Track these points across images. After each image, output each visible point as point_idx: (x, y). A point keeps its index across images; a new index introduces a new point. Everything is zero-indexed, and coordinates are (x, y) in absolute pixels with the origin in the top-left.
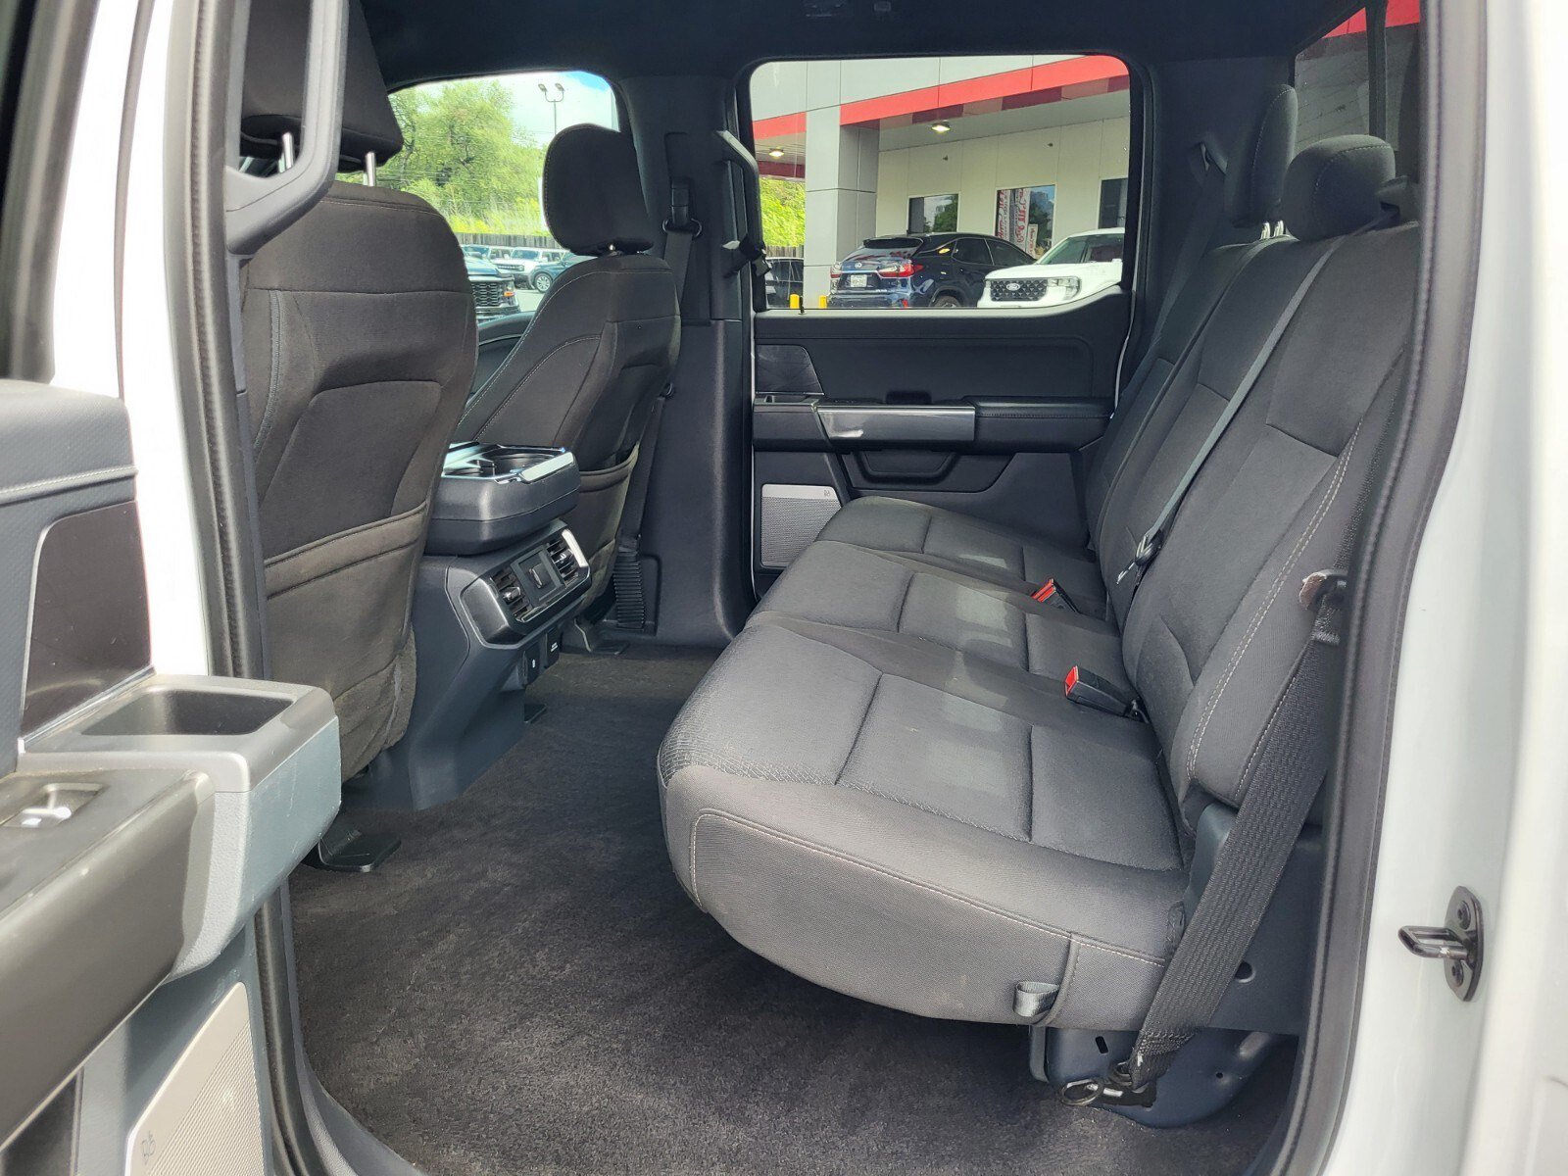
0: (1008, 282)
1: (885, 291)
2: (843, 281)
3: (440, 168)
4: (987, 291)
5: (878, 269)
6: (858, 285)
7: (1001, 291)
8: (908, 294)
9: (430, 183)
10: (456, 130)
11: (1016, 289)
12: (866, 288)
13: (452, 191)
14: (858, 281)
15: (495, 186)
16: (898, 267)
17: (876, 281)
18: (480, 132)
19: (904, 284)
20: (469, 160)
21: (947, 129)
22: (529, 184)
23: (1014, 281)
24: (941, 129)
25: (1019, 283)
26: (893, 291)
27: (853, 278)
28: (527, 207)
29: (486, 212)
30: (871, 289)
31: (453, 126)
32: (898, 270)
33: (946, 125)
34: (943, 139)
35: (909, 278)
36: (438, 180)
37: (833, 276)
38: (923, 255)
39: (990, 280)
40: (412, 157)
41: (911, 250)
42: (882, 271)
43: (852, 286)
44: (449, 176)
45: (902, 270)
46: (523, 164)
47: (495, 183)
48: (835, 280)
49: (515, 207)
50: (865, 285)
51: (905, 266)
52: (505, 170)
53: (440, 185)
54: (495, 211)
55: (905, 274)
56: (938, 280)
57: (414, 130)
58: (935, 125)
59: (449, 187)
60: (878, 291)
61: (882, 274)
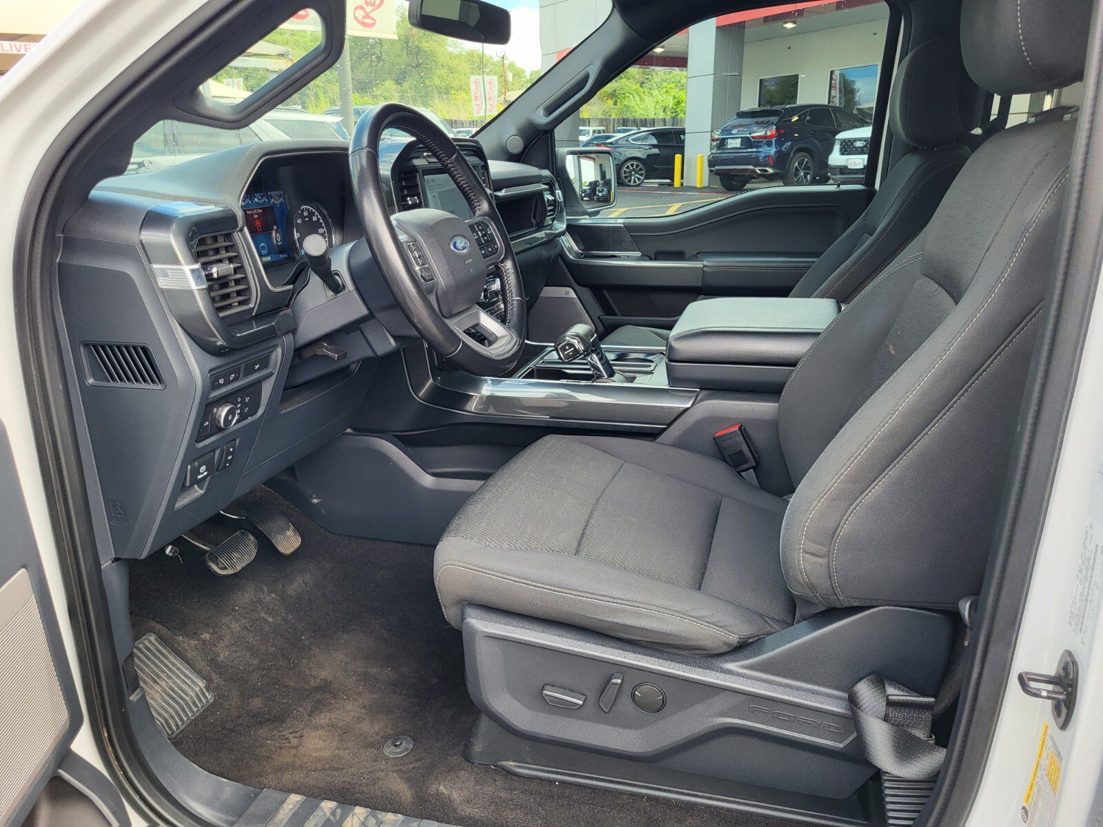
0: (855, 140)
1: (755, 150)
2: (722, 143)
3: (399, 72)
4: (837, 148)
5: (750, 134)
6: (733, 146)
7: (849, 147)
8: (773, 152)
9: (392, 82)
10: (410, 44)
11: (861, 145)
12: (740, 148)
13: (408, 88)
14: (734, 143)
15: (436, 83)
16: (766, 132)
17: (747, 143)
18: (426, 45)
19: (769, 144)
20: (418, 65)
21: (794, 25)
22: (460, 80)
23: (860, 140)
24: (789, 26)
25: (865, 141)
26: (761, 150)
27: (730, 141)
28: (459, 97)
29: (430, 103)
30: (744, 149)
31: (408, 42)
32: (766, 134)
33: (794, 23)
34: (792, 33)
35: (774, 140)
36: (397, 80)
37: (713, 140)
38: (784, 121)
39: (839, 139)
40: (380, 65)
41: (774, 119)
42: (752, 135)
43: (729, 147)
44: (405, 77)
45: (769, 133)
46: (455, 66)
47: (437, 81)
48: (715, 143)
49: (451, 98)
50: (739, 146)
51: (771, 131)
52: (443, 72)
53: (399, 84)
54: (437, 101)
55: (771, 136)
56: (795, 140)
57: (382, 46)
58: (786, 23)
59: (406, 85)
60: (749, 150)
61: (753, 137)
